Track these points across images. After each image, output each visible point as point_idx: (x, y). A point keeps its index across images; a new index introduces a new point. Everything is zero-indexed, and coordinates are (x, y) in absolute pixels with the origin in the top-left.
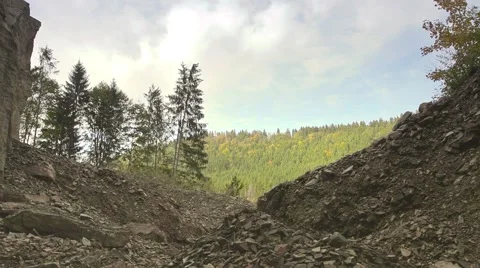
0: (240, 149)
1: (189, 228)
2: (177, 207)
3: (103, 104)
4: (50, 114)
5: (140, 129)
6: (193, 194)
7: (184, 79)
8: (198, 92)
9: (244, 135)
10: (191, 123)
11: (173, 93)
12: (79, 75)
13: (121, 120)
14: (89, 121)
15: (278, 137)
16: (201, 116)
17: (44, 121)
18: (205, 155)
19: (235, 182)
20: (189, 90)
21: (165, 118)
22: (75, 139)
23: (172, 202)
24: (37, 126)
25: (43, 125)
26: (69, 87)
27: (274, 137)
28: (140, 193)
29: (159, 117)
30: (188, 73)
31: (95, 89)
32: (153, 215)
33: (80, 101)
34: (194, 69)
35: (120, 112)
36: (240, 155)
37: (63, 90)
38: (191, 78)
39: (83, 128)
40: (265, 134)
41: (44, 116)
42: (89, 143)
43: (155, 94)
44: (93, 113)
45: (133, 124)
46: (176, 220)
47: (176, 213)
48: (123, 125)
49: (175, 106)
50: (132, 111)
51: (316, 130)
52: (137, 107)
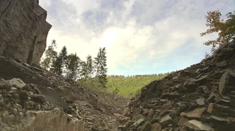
0: (116, 81)
1: (102, 104)
2: (97, 96)
3: (72, 61)
4: (53, 63)
5: (83, 70)
6: (102, 93)
7: (100, 52)
8: (105, 57)
9: (117, 76)
10: (102, 68)
11: (96, 57)
12: (64, 50)
13: (77, 67)
14: (66, 66)
15: (128, 78)
16: (105, 65)
17: (51, 66)
18: (106, 79)
19: (117, 89)
20: (102, 56)
21: (93, 66)
22: (61, 72)
23: (95, 94)
24: (49, 67)
25: (51, 67)
26: (61, 54)
27: (127, 77)
28: (83, 89)
29: (90, 65)
30: (102, 50)
31: (69, 56)
32: (87, 98)
33: (64, 59)
34: (104, 49)
35: (77, 64)
36: (115, 83)
37: (58, 55)
38: (103, 52)
39: (64, 68)
40: (124, 76)
41: (51, 64)
42: (66, 74)
43: (89, 57)
44: (68, 64)
45: (81, 68)
46: (97, 101)
47: (96, 98)
48: (78, 68)
49: (97, 62)
50: (81, 63)
51: (141, 76)
52: (83, 62)
